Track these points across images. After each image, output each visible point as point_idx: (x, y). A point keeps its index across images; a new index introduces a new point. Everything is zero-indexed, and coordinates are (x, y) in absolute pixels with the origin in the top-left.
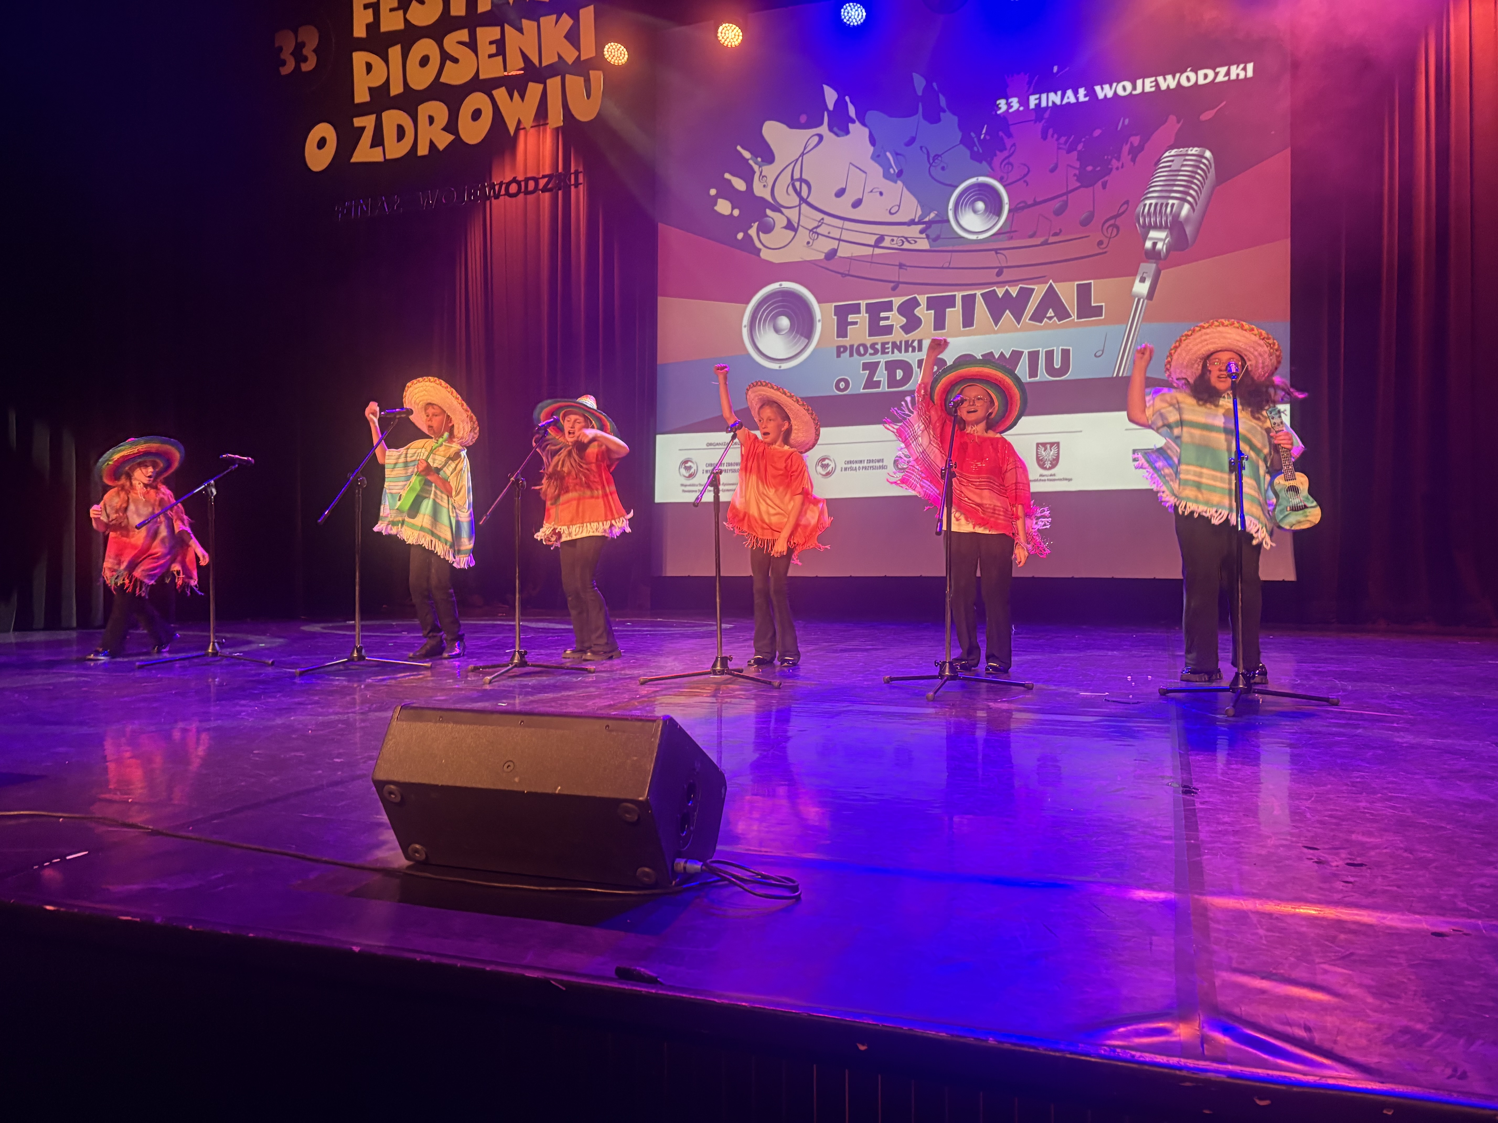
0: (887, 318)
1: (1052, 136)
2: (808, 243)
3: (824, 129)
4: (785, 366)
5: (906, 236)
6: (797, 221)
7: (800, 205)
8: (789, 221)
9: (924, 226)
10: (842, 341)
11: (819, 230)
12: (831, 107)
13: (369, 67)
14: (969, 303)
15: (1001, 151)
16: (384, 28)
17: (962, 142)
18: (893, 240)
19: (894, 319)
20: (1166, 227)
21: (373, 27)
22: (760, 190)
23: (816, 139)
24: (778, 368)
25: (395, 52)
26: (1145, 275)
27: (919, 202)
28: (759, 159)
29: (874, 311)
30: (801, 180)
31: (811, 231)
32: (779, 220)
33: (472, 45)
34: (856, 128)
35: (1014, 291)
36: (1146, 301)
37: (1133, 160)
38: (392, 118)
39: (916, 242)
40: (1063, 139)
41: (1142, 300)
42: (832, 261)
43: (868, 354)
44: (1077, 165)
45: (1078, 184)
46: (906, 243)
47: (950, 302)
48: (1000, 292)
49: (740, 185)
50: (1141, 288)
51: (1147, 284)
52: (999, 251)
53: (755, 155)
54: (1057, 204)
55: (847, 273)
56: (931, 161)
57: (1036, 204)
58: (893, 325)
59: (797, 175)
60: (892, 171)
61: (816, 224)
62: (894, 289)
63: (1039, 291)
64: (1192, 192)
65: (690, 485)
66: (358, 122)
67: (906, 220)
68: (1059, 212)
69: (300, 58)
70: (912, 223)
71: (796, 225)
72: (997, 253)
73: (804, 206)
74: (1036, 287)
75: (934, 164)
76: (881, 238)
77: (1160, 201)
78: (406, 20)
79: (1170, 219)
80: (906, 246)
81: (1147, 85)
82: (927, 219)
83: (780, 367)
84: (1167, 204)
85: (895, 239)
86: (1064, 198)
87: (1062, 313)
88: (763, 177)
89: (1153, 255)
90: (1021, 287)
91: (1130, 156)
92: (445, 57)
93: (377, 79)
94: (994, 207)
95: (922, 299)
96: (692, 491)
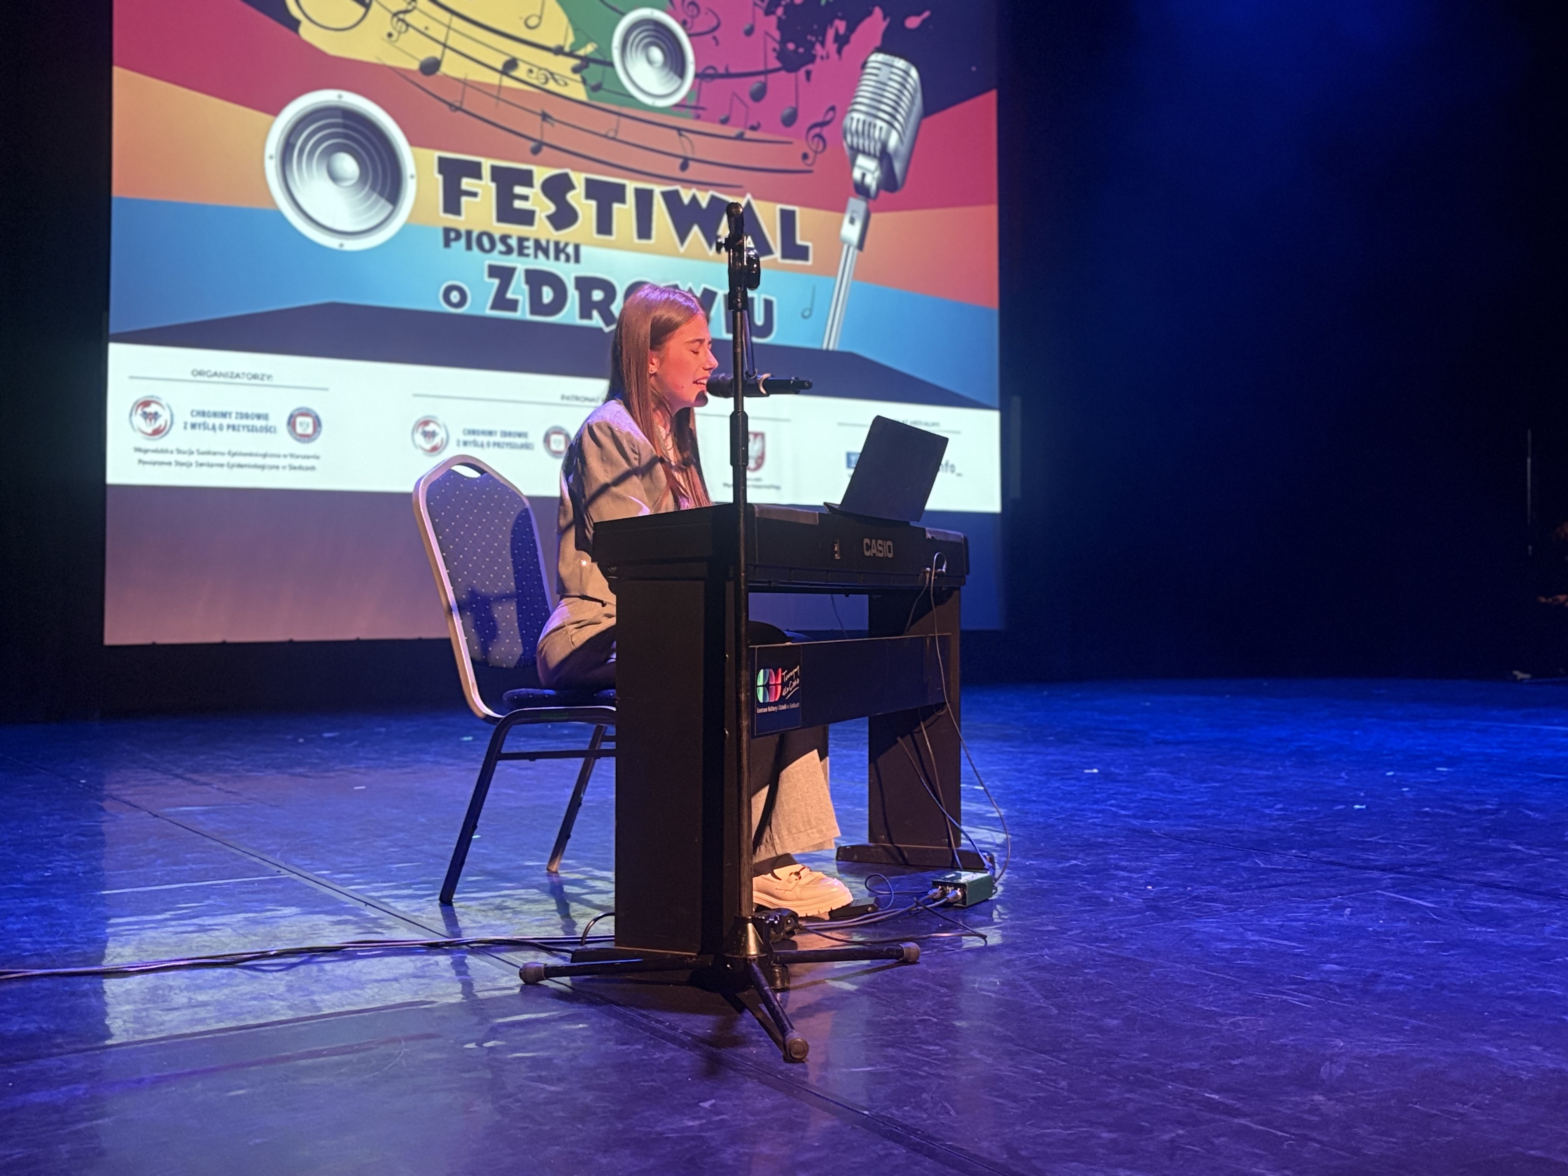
0: (525, 198)
2: (390, 35)
4: (352, 245)
5: (551, 70)
9: (578, 62)
10: (451, 220)
11: (408, 18)
14: (644, 199)
18: (531, 71)
19: (536, 201)
20: (875, 157)
26: (855, 214)
27: (571, 20)
29: (504, 181)
31: (395, 15)
35: (704, 199)
36: (856, 251)
37: (839, 52)
39: (566, 84)
41: (851, 249)
42: (432, 78)
43: (496, 252)
44: (777, 35)
45: (779, 64)
46: (552, 82)
47: (617, 193)
50: (851, 232)
51: (857, 227)
52: (684, 133)
54: (754, 83)
55: (458, 104)
57: (728, 75)
58: (534, 211)
62: (536, 151)
64: (899, 117)
65: (156, 451)
67: (552, 44)
68: (755, 97)
70: (558, 51)
72: (680, 135)
76: (513, 63)
77: (868, 119)
79: (878, 146)
80: (551, 86)
82: (581, 52)
83: (341, 245)
84: (876, 125)
86: (763, 78)
89: (861, 189)
90: (709, 194)
91: (836, 45)
94: (675, 63)
95: (578, 179)
96: (162, 463)
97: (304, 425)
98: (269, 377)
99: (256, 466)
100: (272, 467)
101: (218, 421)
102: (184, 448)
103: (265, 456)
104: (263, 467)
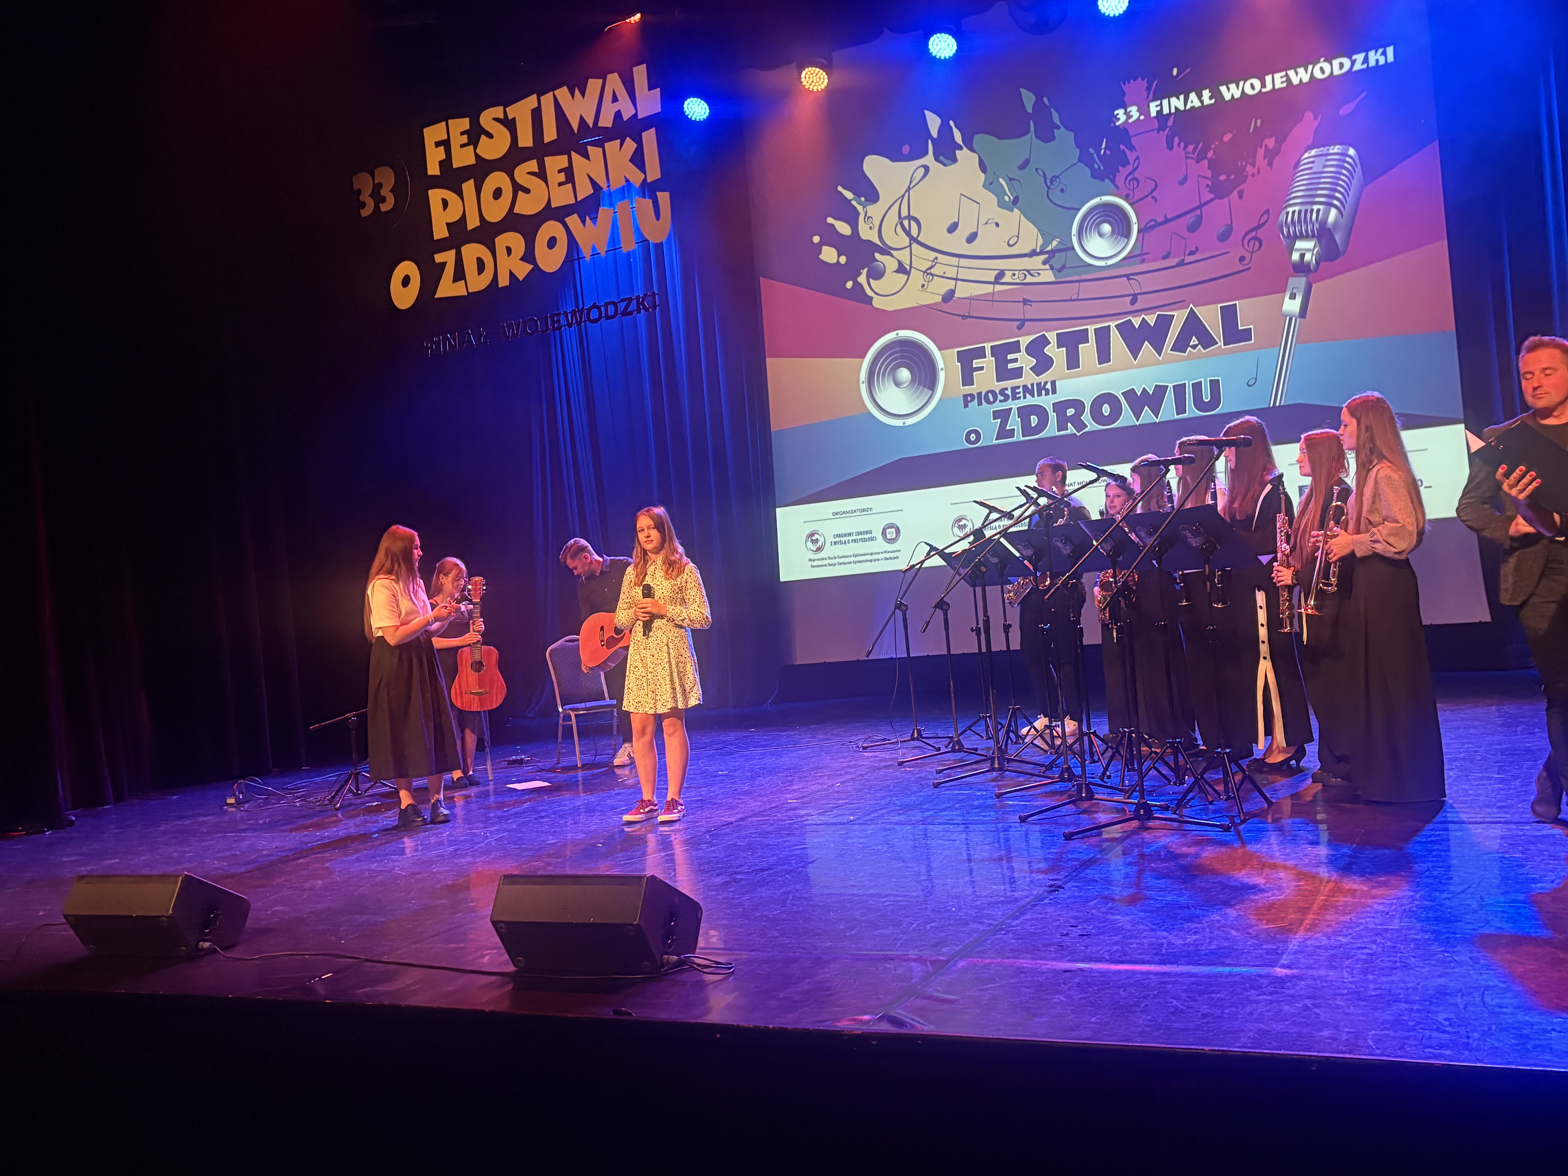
0: (1016, 360)
1: (1179, 145)
2: (923, 286)
3: (929, 159)
4: (909, 421)
5: (1028, 268)
6: (909, 264)
7: (910, 246)
8: (900, 263)
9: (1047, 256)
10: (968, 389)
11: (933, 271)
12: (934, 134)
13: (445, 203)
14: (1103, 336)
15: (1124, 166)
16: (456, 165)
17: (1080, 160)
18: (1014, 275)
19: (1024, 360)
20: (1313, 236)
21: (446, 163)
22: (867, 233)
23: (922, 170)
24: (902, 425)
25: (468, 187)
26: (1295, 291)
27: (1039, 230)
28: (863, 199)
29: (1000, 353)
30: (910, 218)
31: (924, 272)
32: (888, 263)
33: (542, 174)
34: (963, 154)
35: (1151, 320)
36: (1298, 319)
37: (1270, 164)
38: (472, 251)
39: (1039, 274)
40: (1190, 148)
41: (1294, 319)
42: (951, 303)
43: (998, 401)
44: (1209, 174)
45: (1212, 196)
46: (1029, 276)
47: (1083, 336)
48: (1136, 322)
49: (844, 229)
50: (1292, 306)
51: (1299, 300)
52: (1131, 277)
53: (858, 195)
54: (1190, 219)
55: (967, 314)
56: (1049, 184)
57: (1167, 221)
58: (1022, 367)
59: (904, 213)
60: (1006, 198)
61: (930, 264)
62: (1020, 328)
63: (1179, 317)
64: (1338, 195)
65: (818, 560)
66: (439, 258)
67: (1027, 251)
68: (1192, 228)
69: (380, 199)
70: (1033, 253)
71: (908, 268)
72: (1129, 279)
73: (914, 246)
74: (1175, 313)
75: (1052, 187)
76: (1001, 274)
77: (1304, 208)
78: (477, 155)
79: (1316, 226)
80: (1030, 279)
81: (1277, 81)
82: (1049, 248)
83: (904, 423)
84: (1312, 210)
85: (1017, 273)
86: (1198, 212)
87: (1207, 341)
88: (869, 218)
89: (1301, 268)
90: (1158, 315)
91: (1267, 159)
92: (517, 188)
93: (453, 215)
94: (1122, 228)
95: (1052, 336)
96: (822, 566)
97: (891, 533)
98: (871, 509)
99: (867, 561)
100: (875, 560)
101: (846, 539)
102: (831, 556)
103: (871, 554)
104: (871, 561)
